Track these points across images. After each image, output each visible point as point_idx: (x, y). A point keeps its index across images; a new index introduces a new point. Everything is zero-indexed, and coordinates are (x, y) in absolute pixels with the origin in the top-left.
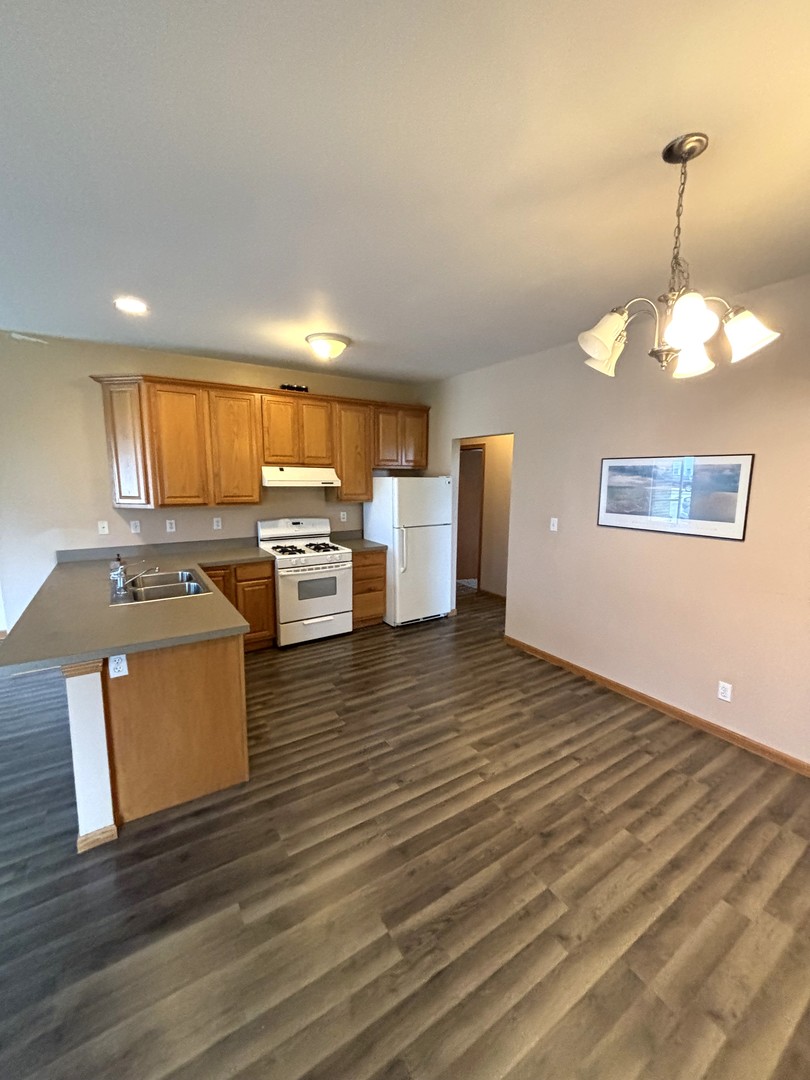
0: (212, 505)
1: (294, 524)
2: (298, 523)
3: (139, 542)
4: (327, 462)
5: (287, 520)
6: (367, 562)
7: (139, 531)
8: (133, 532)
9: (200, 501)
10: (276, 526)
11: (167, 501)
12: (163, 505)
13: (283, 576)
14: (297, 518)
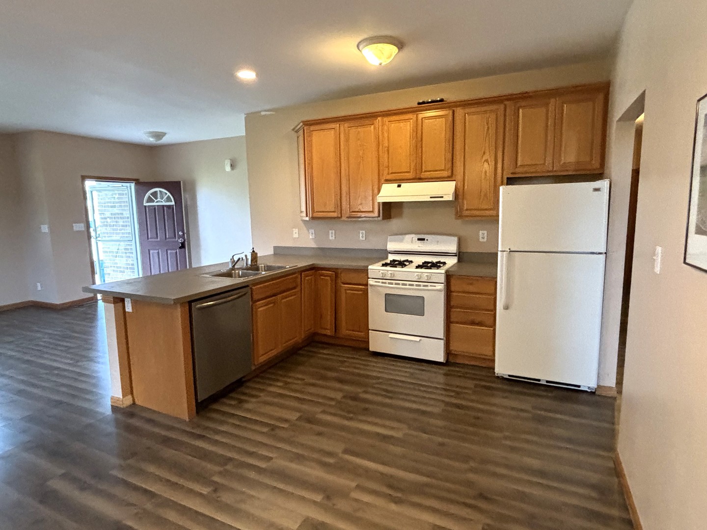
0: (344, 218)
1: (419, 239)
2: (423, 239)
3: (313, 245)
4: (446, 174)
5: (413, 236)
6: (471, 288)
7: (314, 237)
8: (311, 237)
9: (335, 215)
10: (401, 241)
11: (316, 215)
12: (313, 218)
13: (372, 286)
14: (425, 234)
